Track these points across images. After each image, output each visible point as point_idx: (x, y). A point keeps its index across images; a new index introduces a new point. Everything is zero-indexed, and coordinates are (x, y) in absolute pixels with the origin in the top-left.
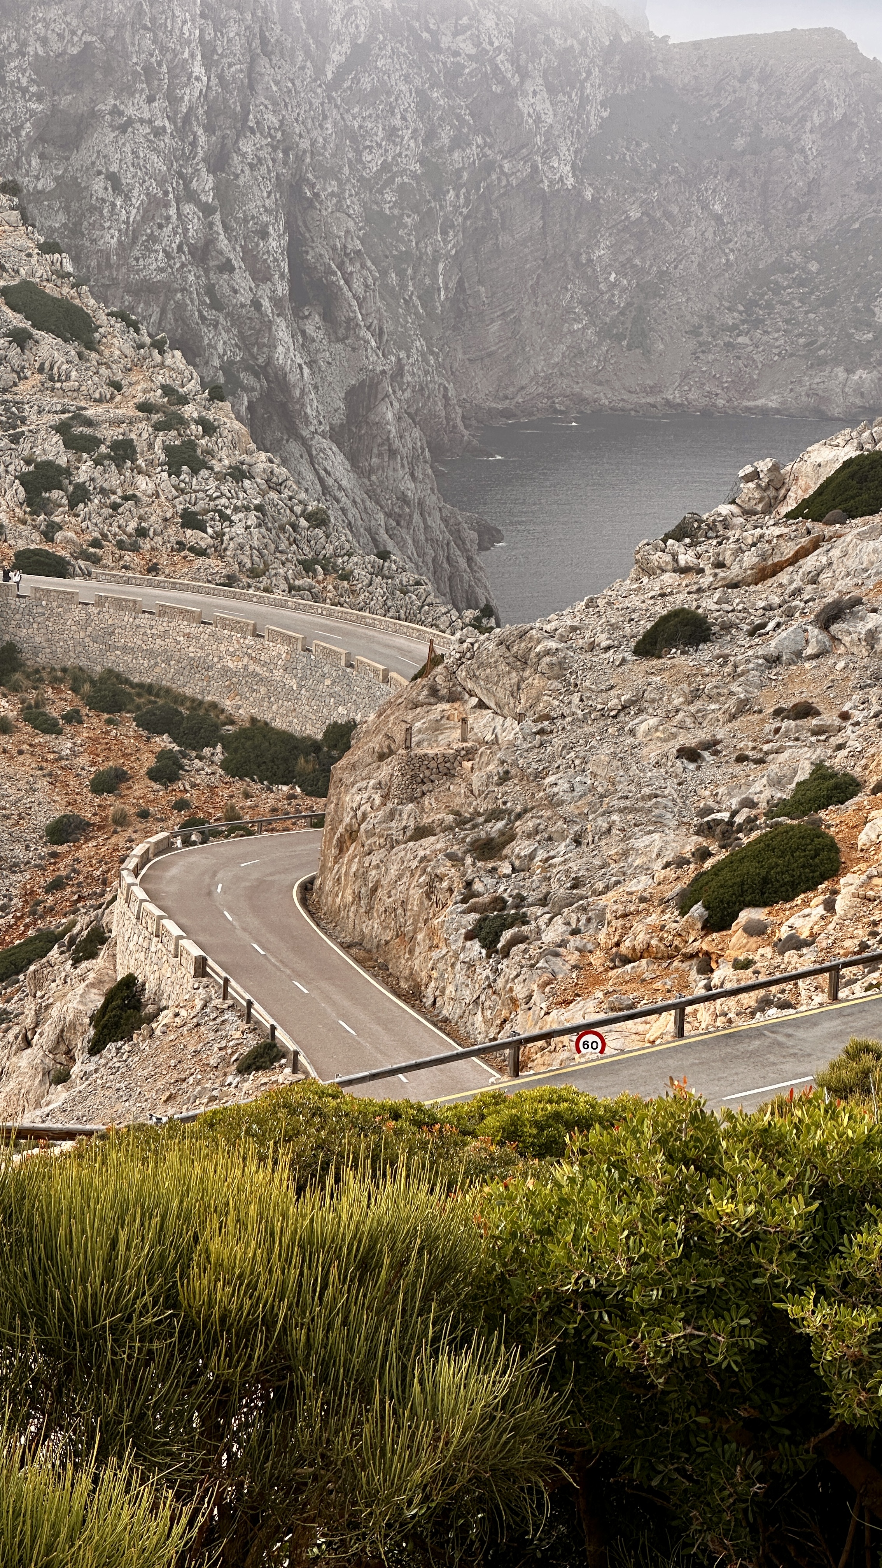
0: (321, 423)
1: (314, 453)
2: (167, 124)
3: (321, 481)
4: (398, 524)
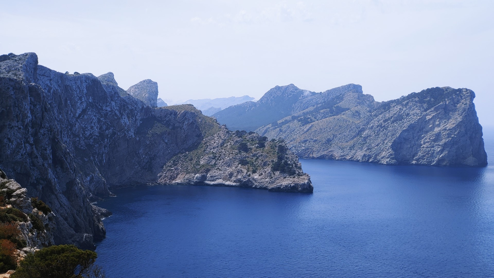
0: (60, 191)
1: (58, 197)
2: (22, 127)
3: (60, 203)
4: (79, 212)
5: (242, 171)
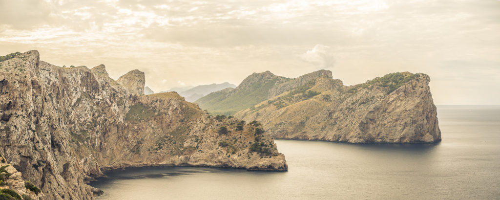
0: (57, 172)
1: (56, 178)
2: (26, 115)
3: (58, 183)
5: (222, 152)
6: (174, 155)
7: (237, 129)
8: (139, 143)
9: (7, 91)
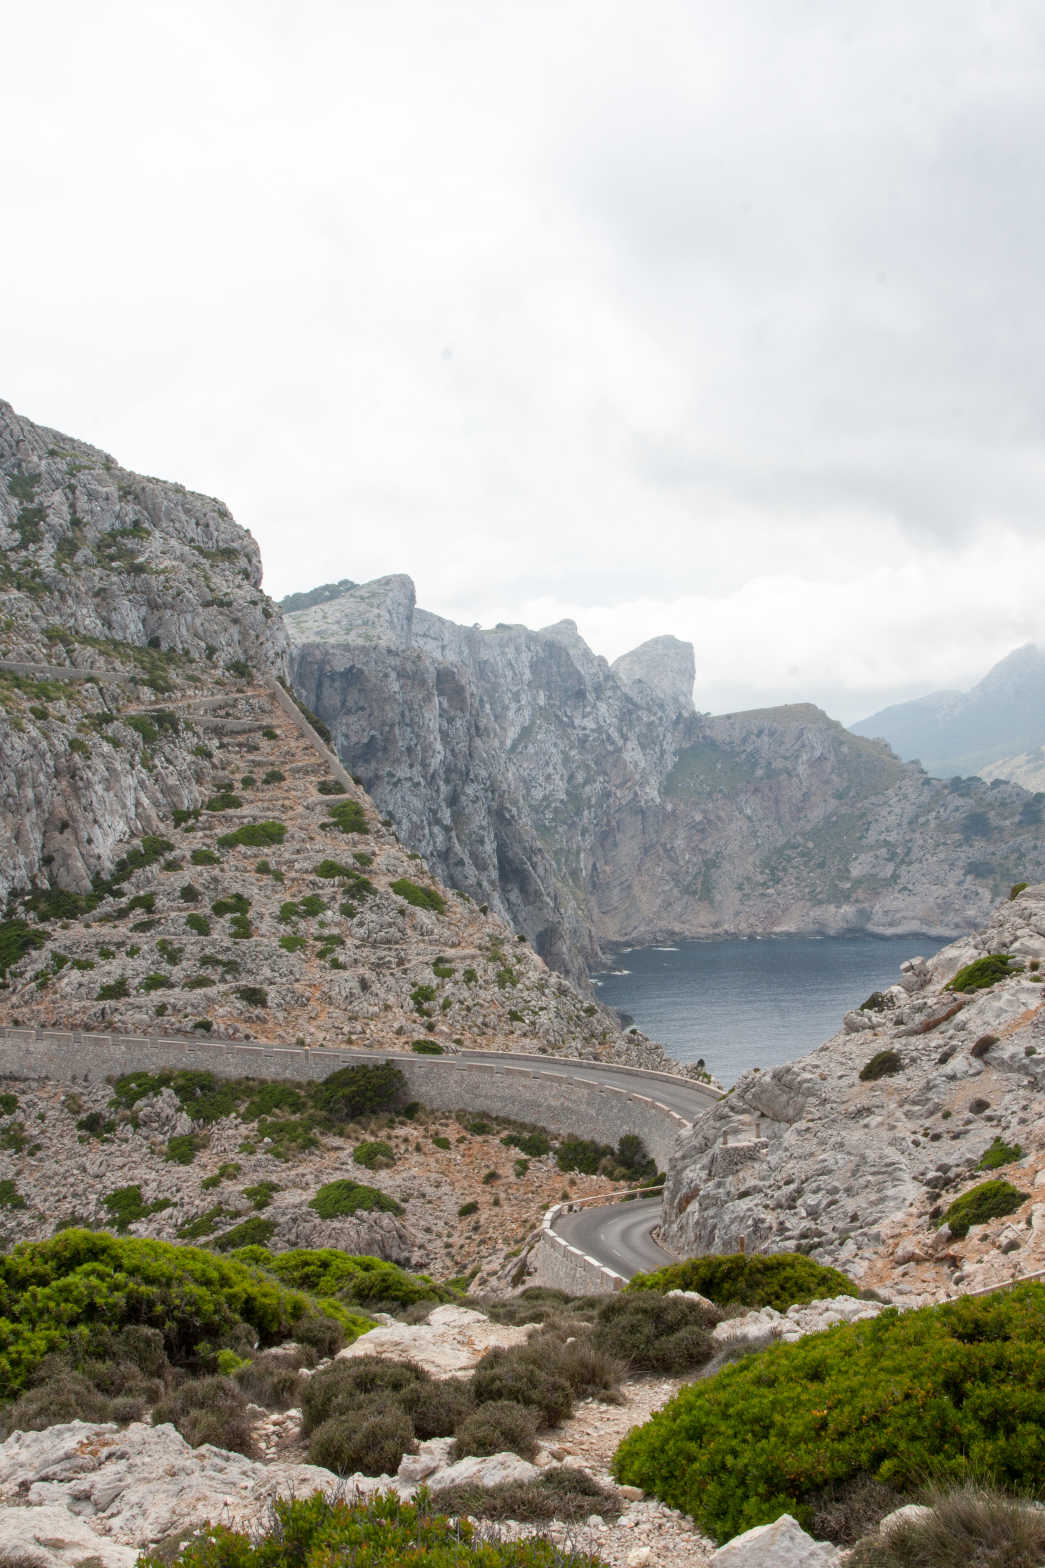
5: (977, 894)
6: (820, 902)
7: (1021, 822)
8: (710, 864)
9: (362, 703)
